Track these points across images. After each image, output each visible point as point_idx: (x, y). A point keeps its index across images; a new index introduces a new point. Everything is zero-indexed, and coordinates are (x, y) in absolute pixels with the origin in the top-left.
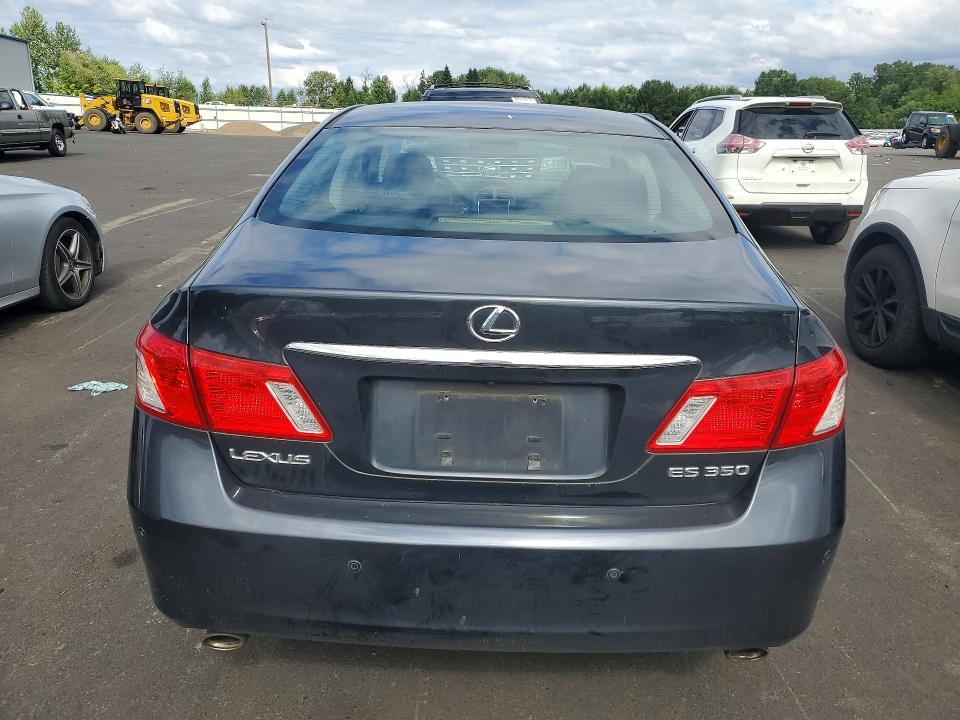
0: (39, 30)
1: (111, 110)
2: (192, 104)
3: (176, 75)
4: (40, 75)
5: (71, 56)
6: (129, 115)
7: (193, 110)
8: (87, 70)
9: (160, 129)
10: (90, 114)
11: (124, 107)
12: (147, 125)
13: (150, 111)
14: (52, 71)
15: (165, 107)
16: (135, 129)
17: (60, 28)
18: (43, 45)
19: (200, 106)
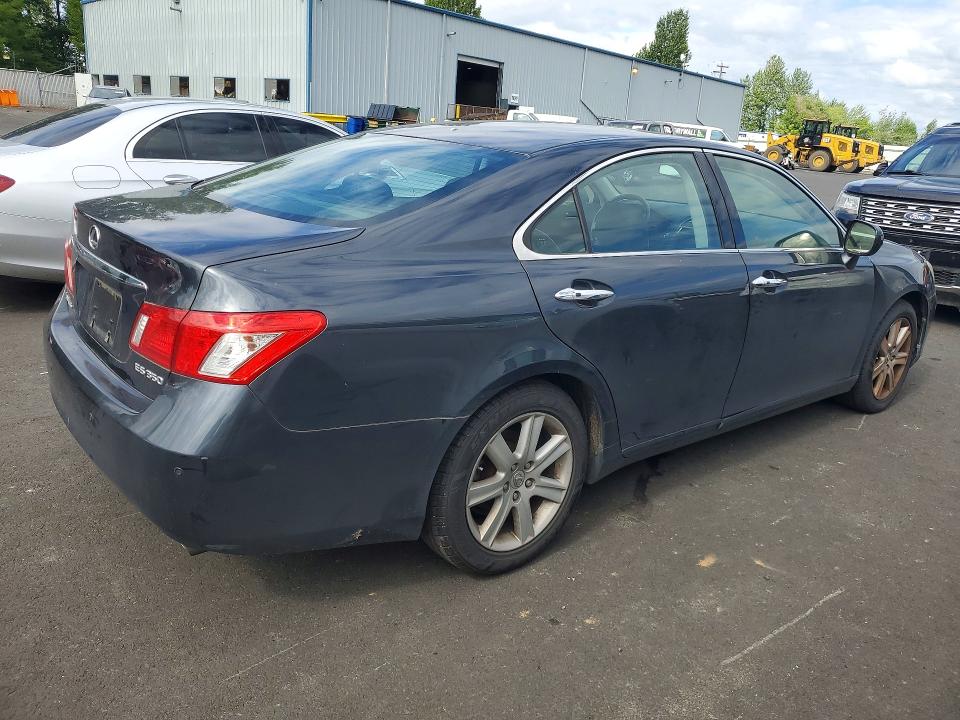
0: (778, 76)
1: (791, 147)
2: (878, 144)
3: (898, 116)
4: (767, 116)
5: (799, 98)
6: (805, 153)
7: (876, 151)
8: (810, 112)
9: (831, 168)
10: (770, 151)
11: (803, 145)
12: (819, 162)
13: (827, 149)
14: (778, 113)
15: (843, 146)
16: (808, 167)
17: (798, 74)
18: (778, 90)
19: (886, 147)
